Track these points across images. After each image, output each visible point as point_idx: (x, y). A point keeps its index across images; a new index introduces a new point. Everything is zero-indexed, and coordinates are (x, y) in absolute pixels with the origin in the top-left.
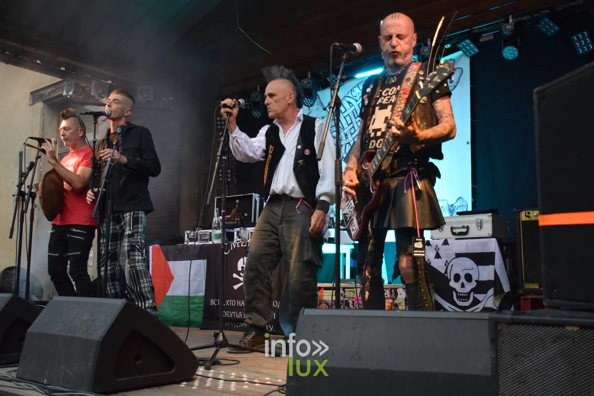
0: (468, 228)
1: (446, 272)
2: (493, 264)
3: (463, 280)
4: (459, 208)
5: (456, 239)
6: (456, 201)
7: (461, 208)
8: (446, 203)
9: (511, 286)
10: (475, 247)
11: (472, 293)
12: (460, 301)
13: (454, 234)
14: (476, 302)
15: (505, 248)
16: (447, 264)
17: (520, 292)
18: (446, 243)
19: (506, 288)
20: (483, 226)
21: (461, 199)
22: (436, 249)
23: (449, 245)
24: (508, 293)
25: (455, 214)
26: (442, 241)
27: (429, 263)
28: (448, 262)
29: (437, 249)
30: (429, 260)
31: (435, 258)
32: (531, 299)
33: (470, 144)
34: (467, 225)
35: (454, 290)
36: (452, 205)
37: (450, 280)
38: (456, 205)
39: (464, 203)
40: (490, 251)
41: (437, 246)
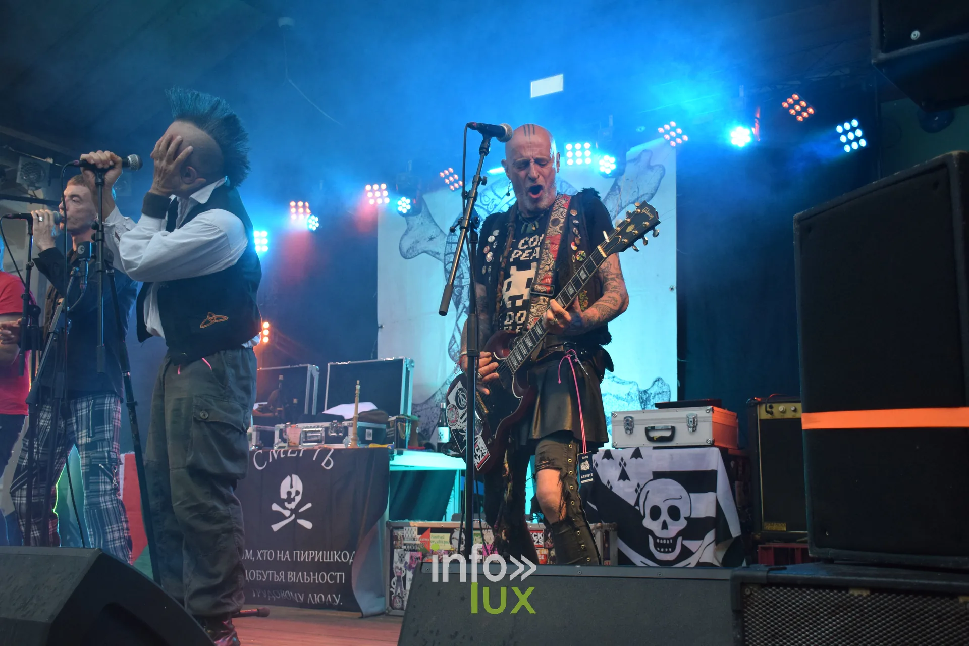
0: (673, 429)
1: (637, 503)
2: (714, 489)
3: (665, 516)
4: (656, 396)
5: (655, 448)
6: (651, 383)
7: (660, 395)
8: (636, 387)
9: (743, 527)
10: (685, 461)
11: (680, 539)
12: (660, 551)
13: (650, 439)
14: (686, 553)
15: (732, 464)
16: (639, 489)
17: (757, 537)
18: (637, 454)
19: (735, 531)
20: (698, 428)
21: (660, 381)
22: (620, 464)
23: (642, 458)
24: (737, 538)
25: (650, 407)
26: (632, 451)
27: (609, 487)
28: (641, 486)
29: (623, 464)
30: (608, 483)
31: (619, 480)
32: (775, 549)
33: (675, 290)
34: (673, 425)
35: (651, 532)
36: (645, 392)
37: (644, 517)
38: (652, 391)
39: (665, 389)
40: (709, 469)
41: (622, 459)
